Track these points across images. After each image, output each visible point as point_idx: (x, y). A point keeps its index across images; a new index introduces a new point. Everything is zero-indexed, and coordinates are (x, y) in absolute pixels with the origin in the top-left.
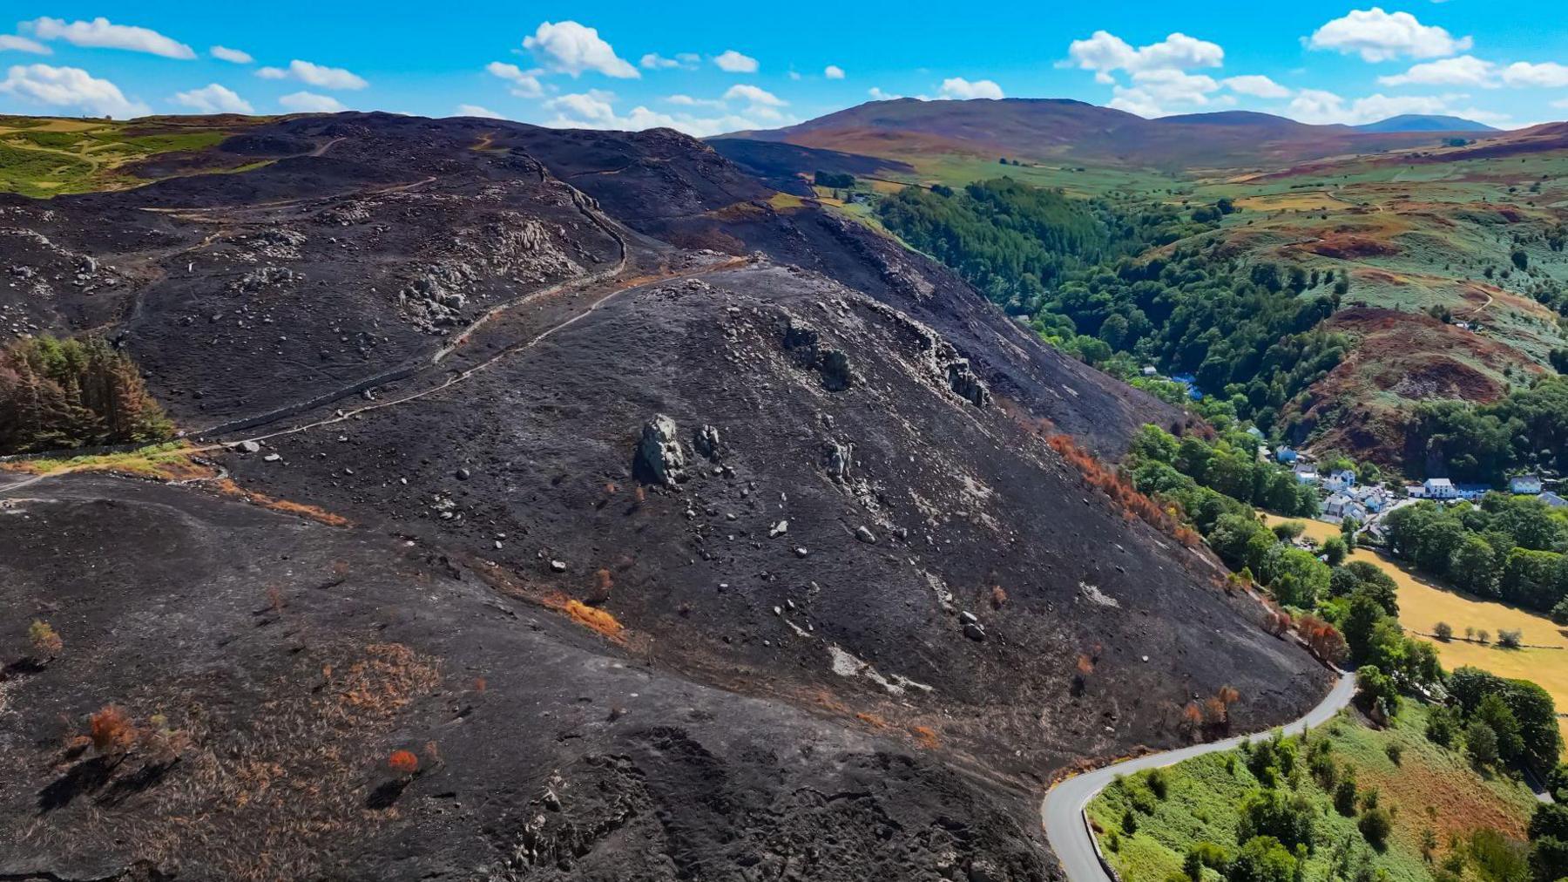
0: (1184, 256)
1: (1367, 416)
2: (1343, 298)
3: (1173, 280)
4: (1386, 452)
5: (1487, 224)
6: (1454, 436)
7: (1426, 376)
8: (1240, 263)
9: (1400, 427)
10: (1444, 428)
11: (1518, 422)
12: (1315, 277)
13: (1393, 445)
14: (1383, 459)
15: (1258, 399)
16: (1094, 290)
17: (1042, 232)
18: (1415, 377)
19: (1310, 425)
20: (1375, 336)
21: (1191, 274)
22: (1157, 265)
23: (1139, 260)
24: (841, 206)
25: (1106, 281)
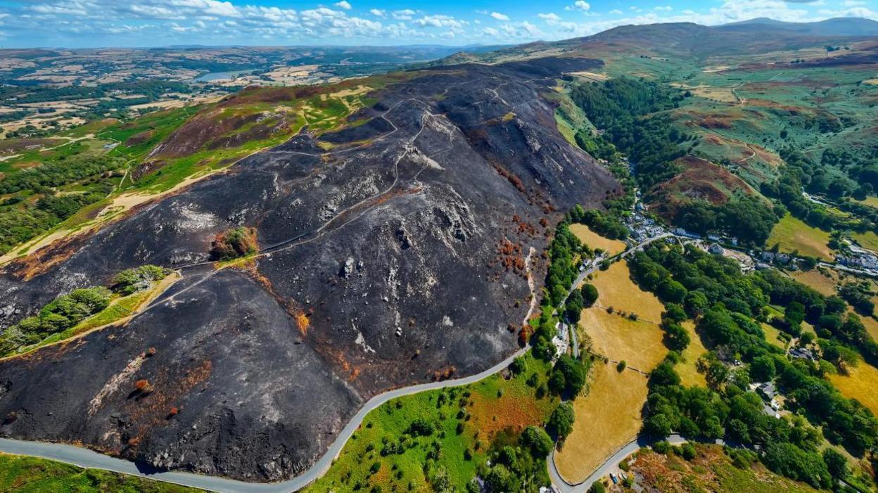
0: (656, 119)
1: (668, 201)
2: (695, 148)
3: (648, 128)
4: (669, 215)
5: (781, 116)
6: (694, 216)
7: (698, 190)
8: (671, 125)
9: (678, 208)
10: (693, 212)
11: (722, 214)
12: (690, 137)
13: (673, 213)
14: (667, 217)
15: (646, 181)
16: (624, 127)
17: (621, 99)
18: (695, 190)
19: (653, 197)
20: (690, 170)
21: (653, 127)
22: (646, 121)
23: (641, 118)
24: (561, 90)
25: (629, 124)
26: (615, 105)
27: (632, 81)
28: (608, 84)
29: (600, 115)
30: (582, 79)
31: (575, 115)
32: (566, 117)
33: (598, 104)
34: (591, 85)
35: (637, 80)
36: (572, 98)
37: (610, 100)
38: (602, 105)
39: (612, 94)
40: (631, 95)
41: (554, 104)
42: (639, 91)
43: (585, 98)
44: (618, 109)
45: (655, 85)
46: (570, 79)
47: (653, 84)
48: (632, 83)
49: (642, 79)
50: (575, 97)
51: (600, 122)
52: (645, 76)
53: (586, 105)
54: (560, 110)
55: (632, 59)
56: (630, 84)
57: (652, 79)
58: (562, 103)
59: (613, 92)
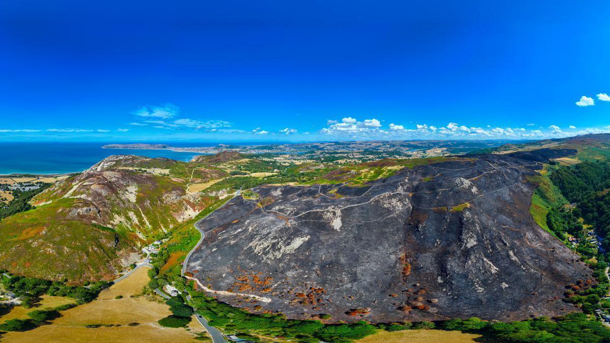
3: (606, 203)
22: (604, 197)
23: (600, 194)
24: (544, 172)
25: (592, 200)
26: (582, 183)
27: (592, 163)
28: (577, 166)
29: (571, 192)
30: (561, 163)
31: (551, 194)
32: (543, 196)
33: (569, 183)
34: (566, 168)
35: (595, 162)
36: (551, 179)
37: (578, 179)
38: (573, 184)
39: (579, 174)
40: (592, 174)
41: (535, 186)
42: (597, 170)
43: (560, 180)
44: (585, 185)
45: (605, 164)
46: (553, 163)
47: (604, 164)
48: (592, 165)
49: (598, 161)
50: (553, 178)
51: (572, 197)
52: (599, 158)
53: (561, 184)
54: (539, 190)
55: (592, 148)
56: (591, 166)
57: (603, 160)
58: (541, 184)
59: (580, 172)
